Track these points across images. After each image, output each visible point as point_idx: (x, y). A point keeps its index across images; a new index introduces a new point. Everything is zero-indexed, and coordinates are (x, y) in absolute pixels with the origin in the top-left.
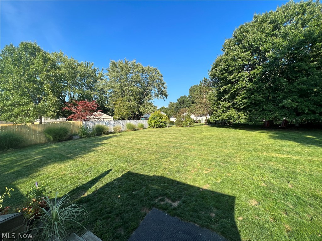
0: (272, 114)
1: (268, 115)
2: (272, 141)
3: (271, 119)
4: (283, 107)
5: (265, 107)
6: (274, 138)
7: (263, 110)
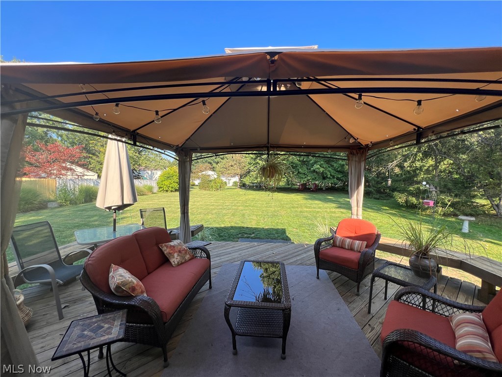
0: (306, 177)
1: (302, 178)
2: (305, 201)
3: (305, 182)
4: (314, 171)
5: (300, 170)
6: (306, 199)
7: (299, 172)
